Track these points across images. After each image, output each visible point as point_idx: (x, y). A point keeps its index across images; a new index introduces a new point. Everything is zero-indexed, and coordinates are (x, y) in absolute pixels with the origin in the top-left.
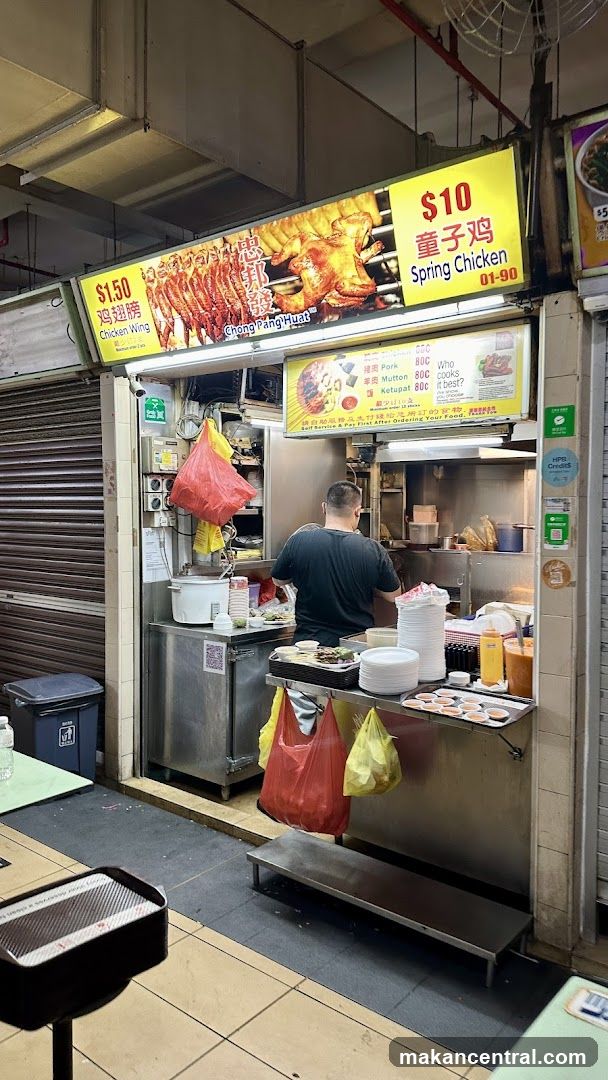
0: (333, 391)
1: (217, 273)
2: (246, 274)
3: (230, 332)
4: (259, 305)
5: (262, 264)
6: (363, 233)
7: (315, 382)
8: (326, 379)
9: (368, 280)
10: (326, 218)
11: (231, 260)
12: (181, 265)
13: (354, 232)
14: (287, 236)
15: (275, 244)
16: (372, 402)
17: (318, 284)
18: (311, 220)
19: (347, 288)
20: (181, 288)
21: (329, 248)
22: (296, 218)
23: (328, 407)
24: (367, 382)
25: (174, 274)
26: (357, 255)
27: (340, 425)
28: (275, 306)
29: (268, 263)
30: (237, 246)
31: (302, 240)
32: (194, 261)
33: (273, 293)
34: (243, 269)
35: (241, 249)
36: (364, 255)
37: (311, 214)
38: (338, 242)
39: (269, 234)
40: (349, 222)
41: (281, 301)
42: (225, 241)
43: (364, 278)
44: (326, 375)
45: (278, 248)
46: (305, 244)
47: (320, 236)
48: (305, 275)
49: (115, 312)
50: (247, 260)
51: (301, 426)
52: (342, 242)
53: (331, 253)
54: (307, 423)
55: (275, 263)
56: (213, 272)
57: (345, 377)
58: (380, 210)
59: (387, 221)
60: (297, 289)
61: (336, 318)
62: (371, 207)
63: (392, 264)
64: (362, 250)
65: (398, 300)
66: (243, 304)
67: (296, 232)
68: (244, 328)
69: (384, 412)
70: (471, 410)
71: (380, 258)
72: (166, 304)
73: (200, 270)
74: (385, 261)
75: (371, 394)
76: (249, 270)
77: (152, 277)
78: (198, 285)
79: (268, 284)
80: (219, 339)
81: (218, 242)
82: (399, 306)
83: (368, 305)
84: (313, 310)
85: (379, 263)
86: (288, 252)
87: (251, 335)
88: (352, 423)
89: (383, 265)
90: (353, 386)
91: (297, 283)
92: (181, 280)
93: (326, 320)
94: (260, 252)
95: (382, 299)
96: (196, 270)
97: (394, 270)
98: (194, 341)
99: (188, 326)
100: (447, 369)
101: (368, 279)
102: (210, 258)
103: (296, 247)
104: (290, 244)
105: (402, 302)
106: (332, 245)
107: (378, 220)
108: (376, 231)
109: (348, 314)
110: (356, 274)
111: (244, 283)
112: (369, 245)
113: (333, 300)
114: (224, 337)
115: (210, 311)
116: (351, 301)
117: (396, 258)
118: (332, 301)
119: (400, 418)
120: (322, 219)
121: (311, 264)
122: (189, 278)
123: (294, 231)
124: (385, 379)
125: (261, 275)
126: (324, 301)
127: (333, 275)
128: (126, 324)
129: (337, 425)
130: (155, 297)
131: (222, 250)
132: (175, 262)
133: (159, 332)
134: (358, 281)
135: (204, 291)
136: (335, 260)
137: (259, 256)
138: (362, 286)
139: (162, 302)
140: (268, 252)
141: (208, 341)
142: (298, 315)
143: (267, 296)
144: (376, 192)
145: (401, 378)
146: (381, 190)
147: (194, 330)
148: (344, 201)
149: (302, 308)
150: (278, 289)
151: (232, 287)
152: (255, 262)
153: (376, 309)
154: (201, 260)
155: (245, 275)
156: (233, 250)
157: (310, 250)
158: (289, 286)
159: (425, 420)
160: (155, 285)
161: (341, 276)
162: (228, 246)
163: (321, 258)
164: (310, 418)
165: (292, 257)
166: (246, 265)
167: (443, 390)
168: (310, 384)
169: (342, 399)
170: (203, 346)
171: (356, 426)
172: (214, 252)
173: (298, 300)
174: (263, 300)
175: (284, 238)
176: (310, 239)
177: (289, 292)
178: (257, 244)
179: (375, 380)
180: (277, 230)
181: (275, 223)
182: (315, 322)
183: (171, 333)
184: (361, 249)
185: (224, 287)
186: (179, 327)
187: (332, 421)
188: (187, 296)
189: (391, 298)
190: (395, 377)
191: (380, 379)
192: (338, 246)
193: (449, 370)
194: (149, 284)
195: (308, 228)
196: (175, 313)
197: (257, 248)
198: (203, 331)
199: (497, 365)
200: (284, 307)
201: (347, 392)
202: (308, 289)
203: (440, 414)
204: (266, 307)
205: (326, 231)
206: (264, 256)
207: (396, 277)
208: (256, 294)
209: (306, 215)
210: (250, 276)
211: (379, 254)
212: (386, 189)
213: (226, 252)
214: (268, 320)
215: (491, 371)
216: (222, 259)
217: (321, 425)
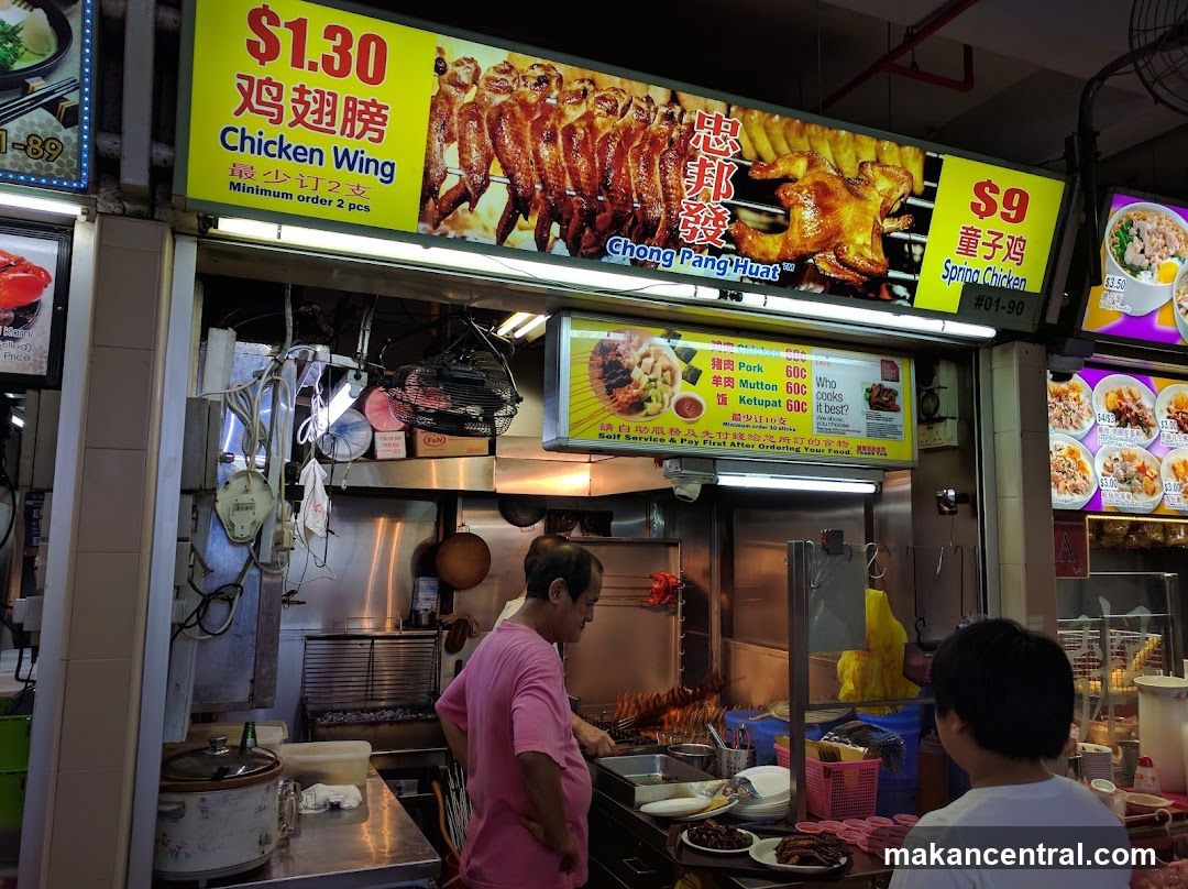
0: (659, 383)
1: (637, 143)
2: (696, 170)
3: (621, 250)
4: (698, 226)
5: (731, 168)
6: (896, 195)
7: (626, 362)
8: (649, 361)
9: (880, 257)
10: (856, 152)
11: (675, 134)
12: (556, 93)
13: (883, 188)
14: (789, 144)
15: (765, 146)
16: (725, 413)
17: (811, 234)
18: (834, 143)
19: (851, 255)
20: (537, 128)
21: (844, 193)
22: (813, 129)
23: (650, 407)
24: (717, 381)
25: (532, 99)
26: (879, 220)
27: (672, 440)
28: (728, 237)
29: (743, 170)
30: (696, 118)
31: (811, 164)
32: (591, 101)
33: (734, 218)
34: (693, 158)
35: (701, 126)
36: (887, 224)
37: (837, 136)
38: (861, 191)
39: (762, 129)
40: (883, 173)
41: (743, 236)
42: (674, 100)
43: (877, 253)
44: (647, 355)
45: (770, 156)
46: (815, 171)
47: (838, 170)
48: (795, 213)
49: (301, 101)
50: (706, 148)
51: (597, 430)
52: (866, 194)
53: (847, 200)
54: (610, 427)
55: (756, 175)
56: (627, 135)
57: (680, 366)
58: (926, 177)
59: (930, 194)
60: (776, 228)
61: (819, 290)
62: (916, 169)
63: (917, 250)
64: (888, 216)
65: (908, 296)
66: (668, 212)
67: (807, 149)
68: (651, 252)
69: (746, 431)
70: (859, 448)
71: (906, 236)
72: (481, 146)
73: (599, 121)
74: (911, 243)
75: (723, 400)
76: (703, 165)
77: (465, 79)
78: (584, 143)
79: (728, 200)
80: (588, 251)
81: (660, 95)
82: (906, 304)
83: (870, 289)
84: (789, 267)
85: (902, 242)
86: (782, 168)
87: (660, 268)
88: (693, 439)
89: (906, 247)
90: (694, 383)
91: (781, 219)
92: (544, 118)
93: (803, 288)
94: (734, 148)
95: (890, 289)
96: (589, 116)
97: (917, 259)
98: (523, 235)
99: (519, 205)
100: (828, 390)
101: (882, 256)
102: (631, 112)
103: (799, 168)
104: (790, 159)
105: (911, 301)
106: (851, 191)
107: (919, 189)
108: (911, 201)
109: (837, 291)
110: (869, 243)
111: (684, 182)
112: (897, 215)
113: (825, 263)
114: (603, 253)
115: (591, 199)
116: (849, 276)
117: (923, 245)
118: (822, 266)
119: (770, 444)
120: (849, 151)
121: (811, 203)
122: (565, 123)
123: (803, 144)
124: (744, 383)
125: (724, 183)
126: (811, 261)
127: (838, 232)
128: (326, 142)
129: (667, 437)
130: (455, 119)
131: (664, 110)
132: (541, 81)
133: (429, 189)
134: (868, 253)
135: (591, 160)
136: (848, 213)
137: (732, 152)
138: (872, 262)
139: (471, 135)
140: (750, 153)
141: (560, 248)
142: (761, 266)
143: (719, 217)
144: (928, 154)
145: (768, 387)
146: (934, 155)
147: (533, 221)
148: (887, 143)
149: (773, 257)
150: (744, 214)
151: (657, 178)
152: (721, 158)
153: (877, 298)
154: (607, 105)
155: (693, 169)
156: (685, 120)
157: (817, 184)
158: (765, 219)
159: (803, 451)
160: (470, 97)
161: (848, 236)
162: (677, 110)
163: (831, 202)
164: (617, 421)
165: (787, 179)
166: (702, 155)
167: (824, 415)
168: (618, 365)
169: (674, 400)
170: (542, 251)
171: (701, 444)
172: (644, 106)
173: (773, 245)
174: (711, 222)
175: (783, 147)
176: (822, 168)
177: (762, 227)
178: (733, 133)
179: (729, 382)
180: (777, 131)
181: (777, 117)
182: (786, 285)
183: (466, 205)
184: (887, 213)
185: (642, 170)
186: (496, 198)
187: (658, 430)
188: (545, 152)
189: (900, 290)
190: (759, 385)
191: (737, 382)
192: (859, 197)
193: (830, 391)
194: (453, 91)
195: (825, 151)
196: (496, 168)
197: (732, 139)
198: (555, 229)
199: (885, 399)
200: (745, 246)
201: (682, 389)
202: (794, 234)
203: (821, 447)
204: (711, 233)
205: (850, 170)
206: (740, 156)
207: (915, 268)
208: (702, 206)
209: (829, 134)
210: (701, 175)
211: (905, 231)
212: (941, 156)
213: (669, 117)
214: (705, 255)
215: (878, 403)
216: (657, 125)
217: (638, 435)
